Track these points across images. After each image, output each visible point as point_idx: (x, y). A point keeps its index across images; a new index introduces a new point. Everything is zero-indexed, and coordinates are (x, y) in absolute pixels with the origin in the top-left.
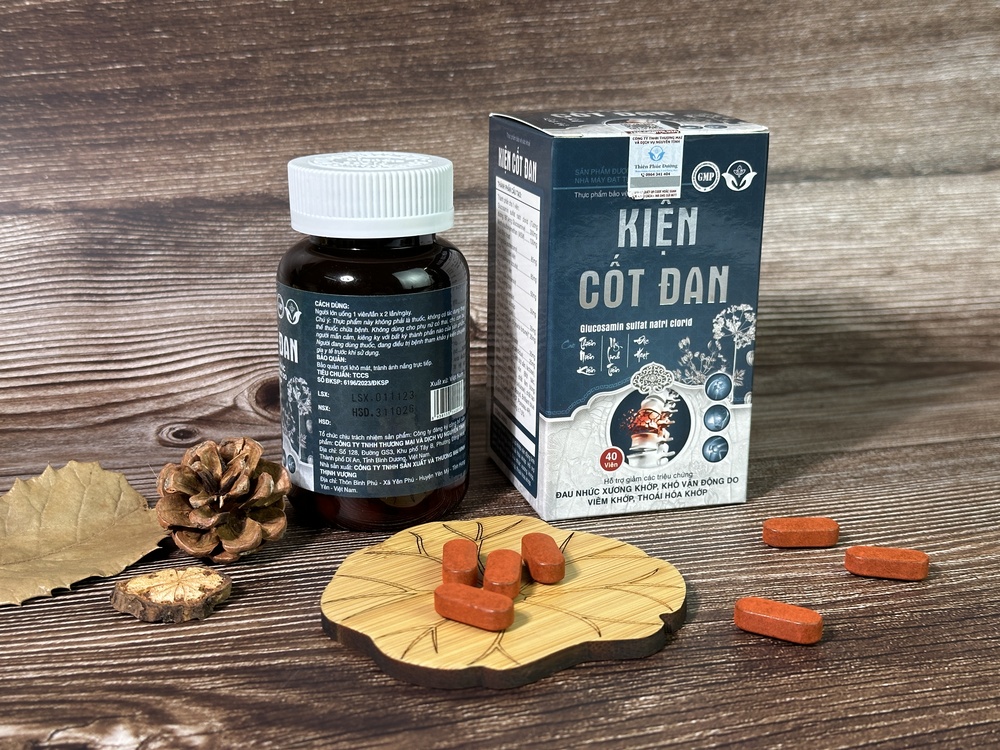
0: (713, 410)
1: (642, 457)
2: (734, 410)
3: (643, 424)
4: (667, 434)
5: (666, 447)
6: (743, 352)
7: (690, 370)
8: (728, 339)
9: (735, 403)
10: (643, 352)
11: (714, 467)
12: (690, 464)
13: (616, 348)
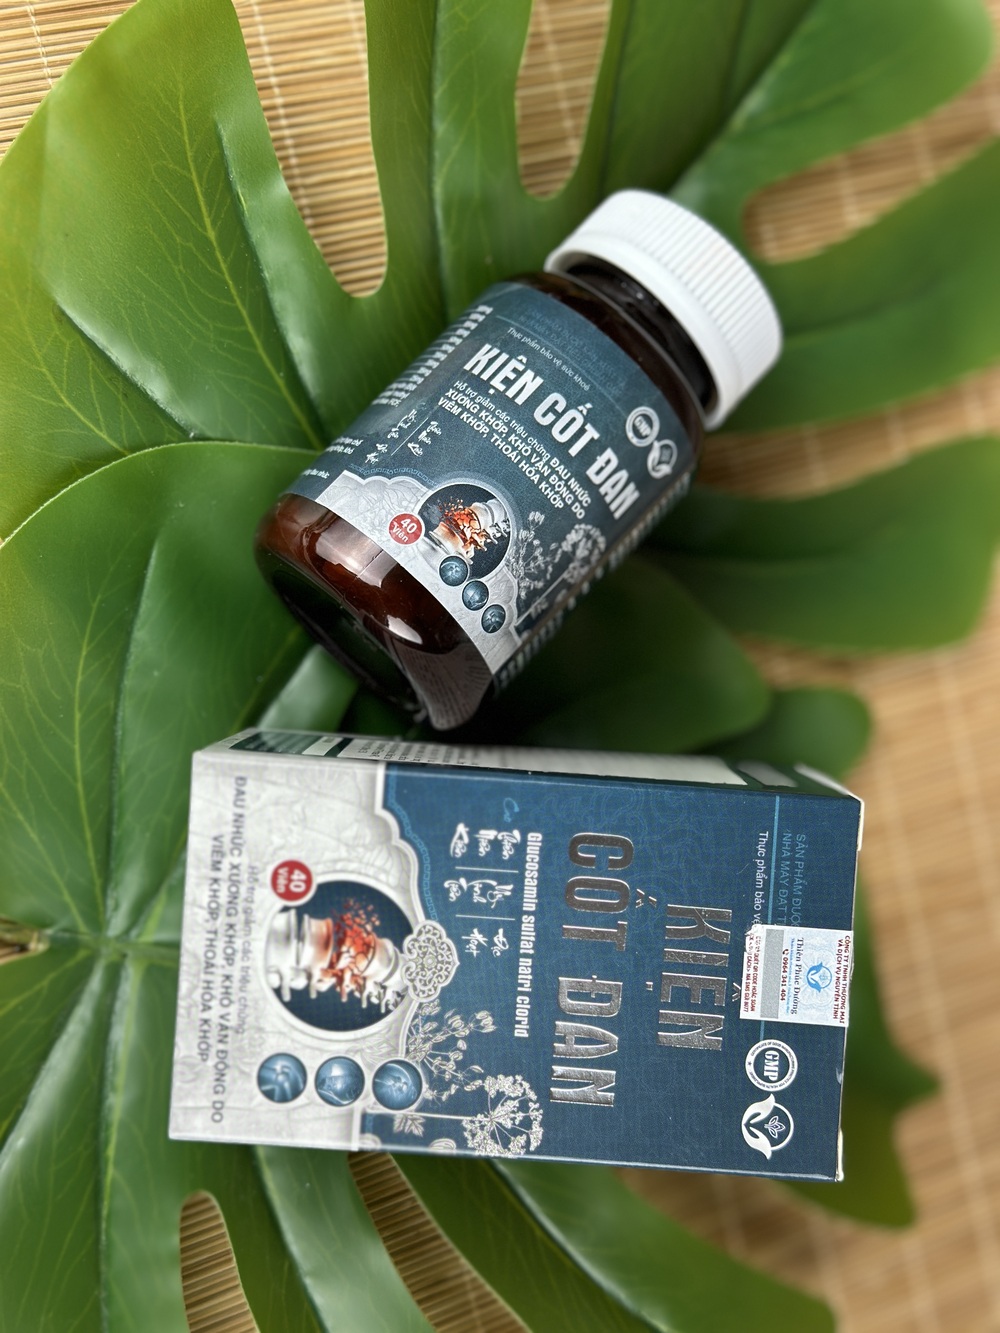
0: (356, 1074)
1: (288, 938)
2: (350, 1115)
3: (348, 942)
4: (324, 987)
5: (300, 983)
6: (456, 1132)
7: (435, 1031)
8: (481, 1103)
9: (364, 1116)
10: (479, 946)
11: (248, 1075)
12: (260, 1030)
13: (492, 896)
